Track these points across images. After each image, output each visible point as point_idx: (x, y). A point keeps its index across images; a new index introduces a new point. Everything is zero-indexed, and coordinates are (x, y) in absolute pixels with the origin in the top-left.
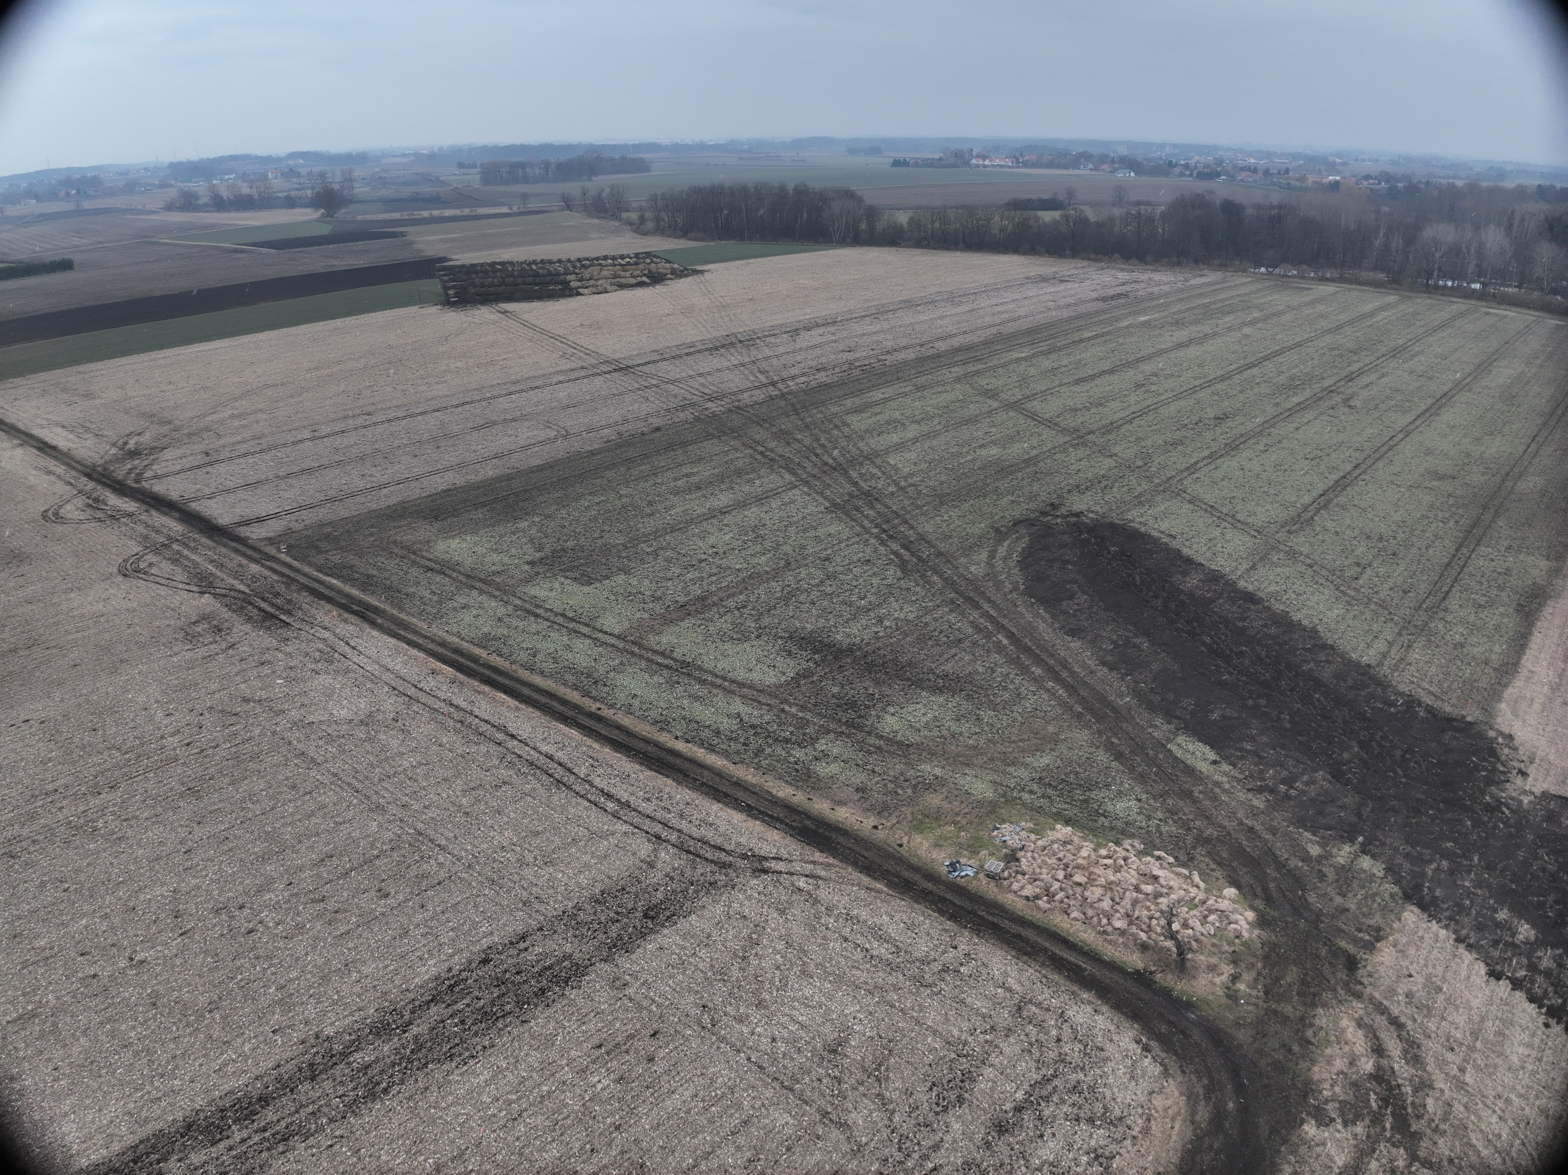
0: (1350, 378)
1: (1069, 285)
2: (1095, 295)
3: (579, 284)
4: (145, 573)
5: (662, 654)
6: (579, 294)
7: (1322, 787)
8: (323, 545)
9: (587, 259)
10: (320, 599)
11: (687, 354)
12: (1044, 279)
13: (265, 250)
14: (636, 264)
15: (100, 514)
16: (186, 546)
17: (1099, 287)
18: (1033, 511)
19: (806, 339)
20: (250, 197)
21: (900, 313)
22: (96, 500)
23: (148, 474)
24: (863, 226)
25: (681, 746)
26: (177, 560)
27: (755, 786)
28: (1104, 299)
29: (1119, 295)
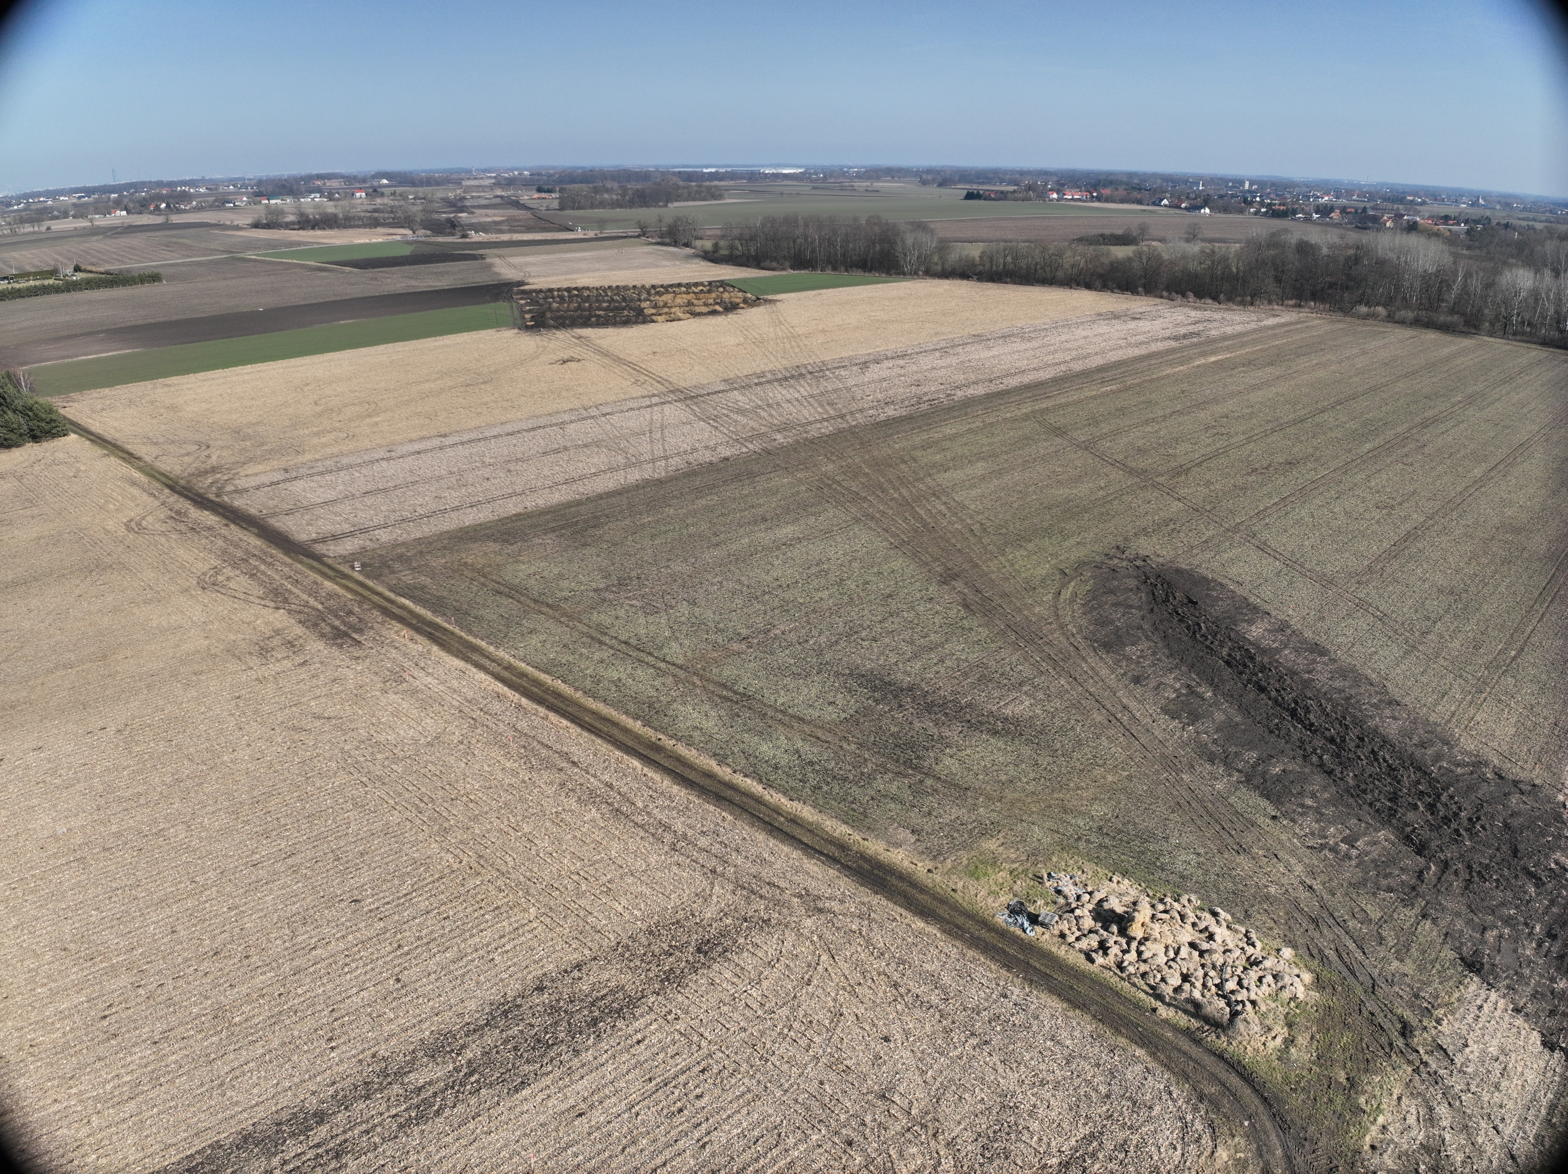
0: (1424, 425)
1: (1141, 323)
2: (1167, 333)
3: (653, 311)
4: (223, 586)
5: (724, 686)
6: (653, 321)
7: (1384, 848)
8: (397, 566)
9: (662, 286)
10: (392, 619)
11: (756, 384)
12: (1116, 316)
13: (348, 269)
14: (709, 292)
15: (182, 527)
16: (264, 562)
17: (1170, 326)
18: (1098, 553)
19: (875, 372)
20: (335, 216)
21: (968, 348)
22: (178, 513)
23: (229, 488)
24: (936, 259)
25: (739, 780)
26: (254, 575)
27: (811, 824)
28: (1176, 338)
29: (1192, 334)
